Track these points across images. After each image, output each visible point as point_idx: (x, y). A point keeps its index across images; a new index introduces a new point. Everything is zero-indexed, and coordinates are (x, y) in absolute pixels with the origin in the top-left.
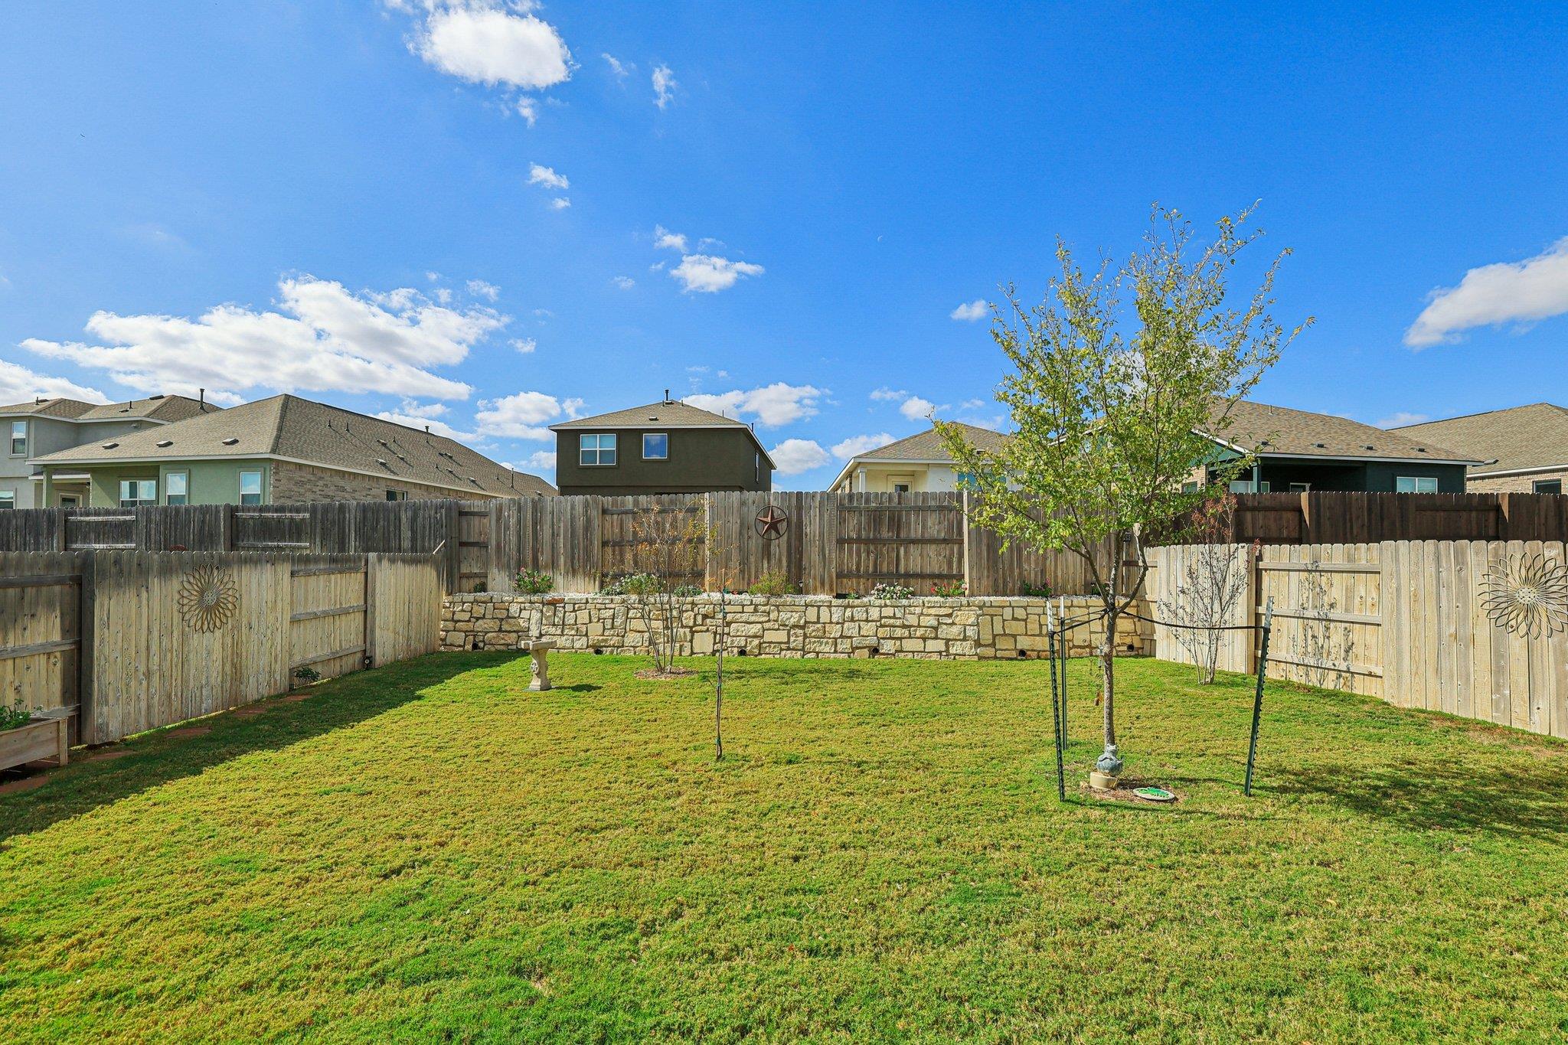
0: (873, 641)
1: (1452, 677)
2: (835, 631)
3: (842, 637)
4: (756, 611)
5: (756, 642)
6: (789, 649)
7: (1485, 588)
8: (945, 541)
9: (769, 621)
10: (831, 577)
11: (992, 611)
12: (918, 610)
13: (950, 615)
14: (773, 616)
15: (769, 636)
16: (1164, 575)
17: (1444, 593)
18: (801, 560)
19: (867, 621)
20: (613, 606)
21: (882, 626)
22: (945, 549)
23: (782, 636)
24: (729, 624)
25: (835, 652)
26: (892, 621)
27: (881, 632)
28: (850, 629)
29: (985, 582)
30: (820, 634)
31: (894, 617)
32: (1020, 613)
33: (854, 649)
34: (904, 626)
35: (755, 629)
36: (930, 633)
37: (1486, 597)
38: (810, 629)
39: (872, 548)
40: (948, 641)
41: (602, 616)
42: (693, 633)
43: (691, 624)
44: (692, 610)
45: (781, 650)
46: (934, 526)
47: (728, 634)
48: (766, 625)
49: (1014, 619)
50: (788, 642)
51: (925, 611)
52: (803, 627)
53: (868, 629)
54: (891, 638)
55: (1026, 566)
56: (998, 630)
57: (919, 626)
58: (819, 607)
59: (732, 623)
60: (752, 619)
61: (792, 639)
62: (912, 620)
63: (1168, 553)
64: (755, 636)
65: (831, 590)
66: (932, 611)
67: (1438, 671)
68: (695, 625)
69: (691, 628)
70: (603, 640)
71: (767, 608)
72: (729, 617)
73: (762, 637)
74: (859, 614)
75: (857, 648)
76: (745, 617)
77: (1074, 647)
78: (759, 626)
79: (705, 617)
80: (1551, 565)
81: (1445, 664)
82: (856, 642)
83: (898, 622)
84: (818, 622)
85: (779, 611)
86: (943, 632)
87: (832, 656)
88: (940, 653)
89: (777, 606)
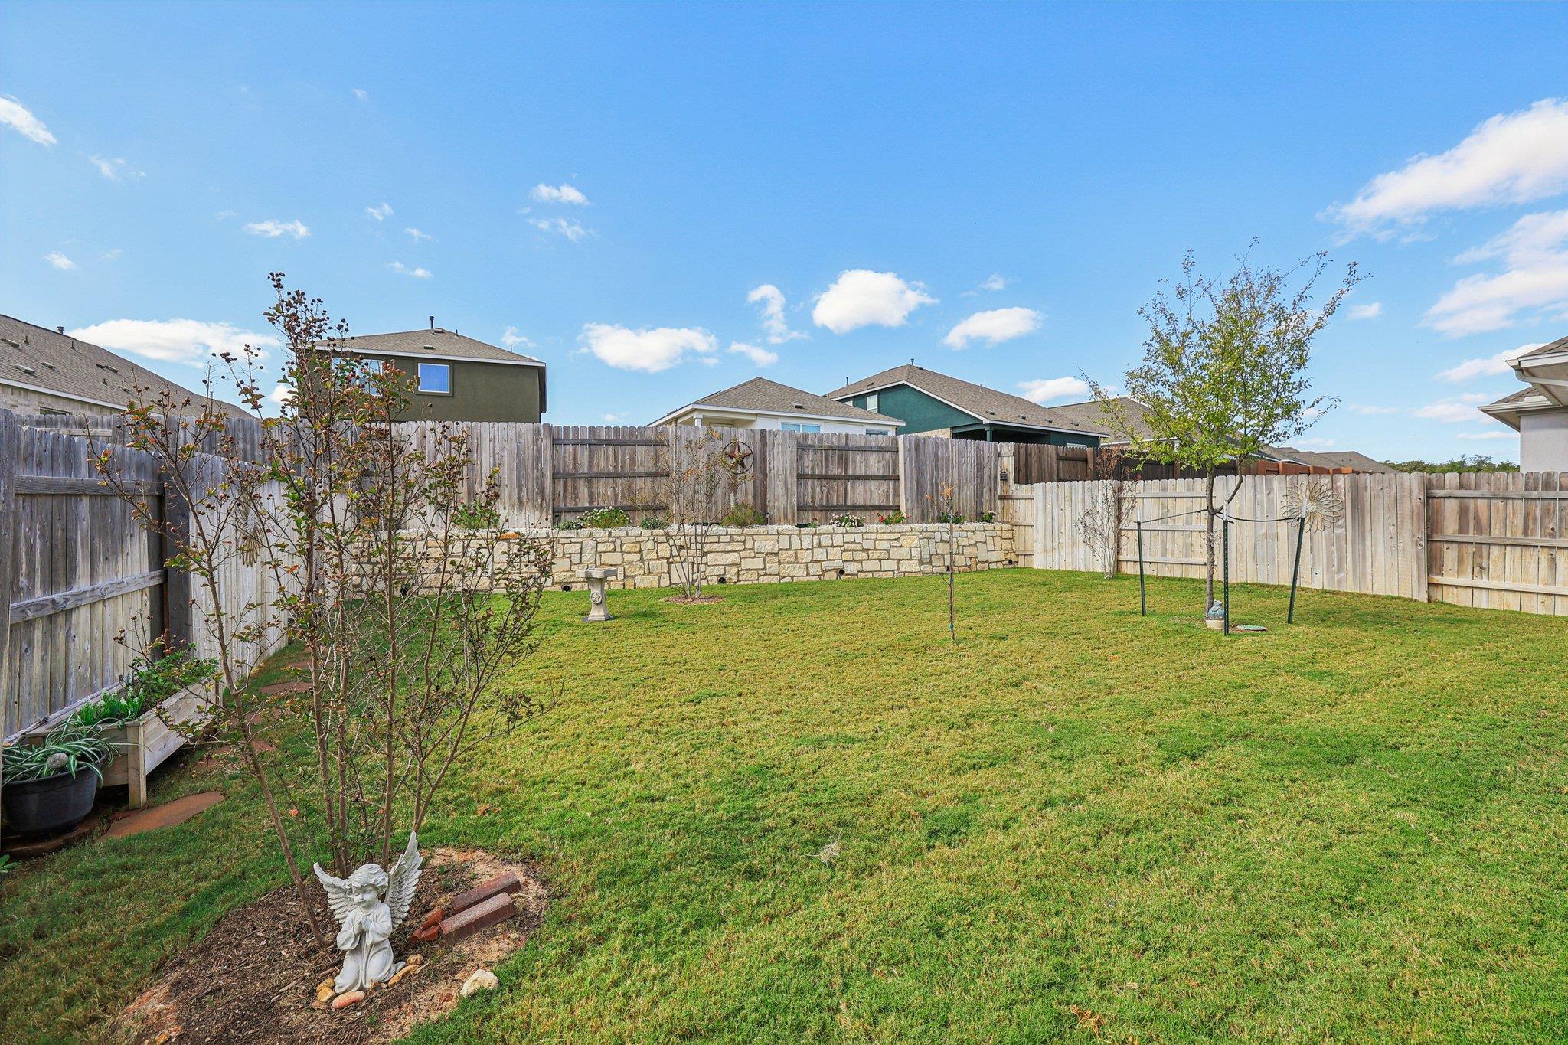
0: (839, 564)
1: (1263, 560)
2: (806, 557)
3: (812, 561)
4: (732, 540)
5: (735, 570)
6: (766, 574)
7: (1285, 504)
8: (884, 478)
9: (744, 550)
10: (792, 508)
11: (928, 535)
12: (873, 536)
13: (898, 539)
14: (749, 544)
15: (747, 564)
16: (1041, 507)
17: (1258, 508)
18: (765, 493)
19: (833, 546)
20: (579, 540)
21: (845, 550)
22: (884, 485)
23: (758, 563)
24: (705, 554)
25: (808, 575)
26: (853, 546)
27: (847, 556)
28: (819, 554)
29: (915, 512)
30: (793, 559)
31: (854, 542)
32: (945, 537)
33: (824, 571)
34: (863, 550)
35: (732, 558)
36: (885, 555)
37: (1285, 509)
38: (783, 555)
39: (824, 482)
40: (898, 561)
41: (566, 551)
42: (669, 564)
43: (668, 555)
44: (668, 541)
45: (759, 576)
46: (875, 465)
47: (706, 564)
48: (743, 554)
49: (942, 541)
50: (765, 568)
51: (879, 537)
52: (776, 554)
53: (835, 553)
54: (853, 561)
55: (941, 499)
56: (933, 551)
57: (875, 549)
58: (790, 535)
59: (708, 553)
60: (729, 548)
61: (768, 565)
62: (868, 545)
63: (1045, 488)
64: (733, 565)
65: (794, 521)
66: (885, 536)
67: (1255, 558)
68: (672, 556)
69: (668, 559)
70: (571, 576)
71: (742, 538)
72: (707, 547)
73: (740, 565)
74: (826, 540)
75: (826, 570)
76: (721, 547)
77: (979, 562)
78: (737, 554)
79: (681, 547)
80: (1324, 488)
81: (1259, 553)
82: (825, 565)
83: (859, 547)
84: (790, 549)
85: (754, 541)
86: (895, 553)
87: (805, 579)
88: (893, 571)
89: (752, 535)
